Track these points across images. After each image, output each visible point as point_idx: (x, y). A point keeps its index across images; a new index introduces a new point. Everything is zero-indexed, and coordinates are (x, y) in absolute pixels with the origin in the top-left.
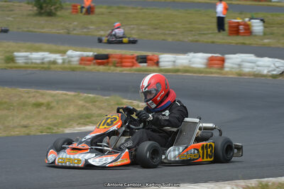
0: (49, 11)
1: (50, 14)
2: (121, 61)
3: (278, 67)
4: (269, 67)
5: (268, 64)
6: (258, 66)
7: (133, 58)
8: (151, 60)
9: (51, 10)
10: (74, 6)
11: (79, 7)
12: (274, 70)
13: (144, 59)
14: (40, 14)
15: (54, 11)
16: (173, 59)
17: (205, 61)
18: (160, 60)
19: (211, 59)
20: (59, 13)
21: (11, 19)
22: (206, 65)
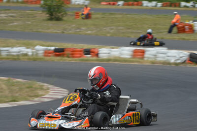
0: (57, 17)
1: (58, 19)
2: (73, 53)
3: (181, 57)
4: (175, 57)
5: (175, 55)
6: (168, 56)
7: (81, 51)
8: (93, 52)
9: (59, 16)
10: (76, 13)
12: (179, 59)
13: (88, 52)
14: (51, 19)
15: (61, 17)
16: (108, 52)
17: (131, 53)
18: (100, 52)
19: (135, 51)
20: (65, 18)
21: (29, 23)
22: (131, 56)
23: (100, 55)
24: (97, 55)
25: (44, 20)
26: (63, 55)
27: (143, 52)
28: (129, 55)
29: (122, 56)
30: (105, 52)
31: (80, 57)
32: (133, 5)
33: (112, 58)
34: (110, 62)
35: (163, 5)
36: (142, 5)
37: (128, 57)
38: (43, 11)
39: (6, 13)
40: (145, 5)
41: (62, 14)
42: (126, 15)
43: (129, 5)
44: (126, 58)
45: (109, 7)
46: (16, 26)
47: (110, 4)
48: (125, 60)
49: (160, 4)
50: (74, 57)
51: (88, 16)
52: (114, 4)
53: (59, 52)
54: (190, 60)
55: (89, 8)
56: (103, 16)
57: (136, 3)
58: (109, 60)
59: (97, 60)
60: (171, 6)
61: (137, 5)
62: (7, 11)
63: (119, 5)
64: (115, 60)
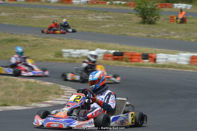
0: (150, 20)
1: (151, 23)
2: (131, 58)
7: (140, 56)
8: (151, 57)
9: (152, 20)
10: (171, 17)
11: (175, 18)
13: (146, 57)
14: (144, 23)
15: (154, 20)
16: (166, 57)
17: (189, 59)
18: (157, 57)
20: (157, 22)
21: (122, 25)
22: (188, 62)
23: (158, 61)
24: (155, 60)
25: (137, 23)
26: (122, 60)
28: (186, 62)
29: (179, 63)
30: (162, 57)
31: (139, 62)
33: (167, 64)
34: (165, 68)
38: (136, 14)
39: (103, 15)
41: (155, 17)
44: (182, 65)
46: (106, 29)
48: (181, 67)
50: (132, 61)
51: (183, 21)
53: (118, 56)
55: (184, 13)
58: (164, 66)
59: (152, 66)
62: (105, 14)
64: (170, 67)
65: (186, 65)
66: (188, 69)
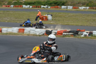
4: (39, 32)
6: (35, 32)
12: (41, 33)
19: (20, 29)
22: (18, 31)
23: (2, 31)
27: (24, 30)
28: (16, 31)
29: (13, 32)
30: (5, 30)
32: (18, 7)
34: (8, 35)
35: (33, 7)
36: (22, 7)
37: (17, 32)
40: (24, 7)
42: (15, 12)
43: (16, 7)
44: (15, 33)
45: (6, 8)
47: (7, 6)
48: (15, 34)
49: (31, 7)
52: (9, 7)
54: (46, 34)
56: (3, 12)
57: (19, 6)
58: (7, 34)
59: (1, 34)
60: (36, 7)
61: (20, 7)
63: (11, 7)
64: (10, 34)
65: (17, 33)
66: (19, 34)
